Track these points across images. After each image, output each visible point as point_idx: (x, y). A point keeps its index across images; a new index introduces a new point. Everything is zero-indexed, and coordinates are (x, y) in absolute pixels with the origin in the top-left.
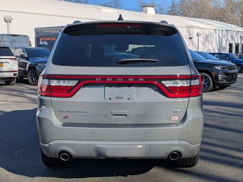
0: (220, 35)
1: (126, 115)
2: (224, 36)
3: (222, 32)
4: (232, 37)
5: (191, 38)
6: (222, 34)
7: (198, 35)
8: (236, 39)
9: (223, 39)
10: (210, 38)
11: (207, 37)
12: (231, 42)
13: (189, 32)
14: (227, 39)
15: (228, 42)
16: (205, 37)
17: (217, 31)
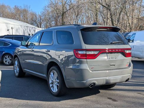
0: (24, 29)
1: (114, 65)
2: (26, 30)
3: (25, 27)
4: (30, 30)
5: (8, 30)
6: (25, 28)
7: (12, 28)
8: (32, 31)
9: (25, 31)
10: (18, 30)
11: (17, 30)
12: (29, 33)
13: (7, 26)
14: (28, 32)
15: (28, 33)
16: (16, 30)
17: (22, 27)
